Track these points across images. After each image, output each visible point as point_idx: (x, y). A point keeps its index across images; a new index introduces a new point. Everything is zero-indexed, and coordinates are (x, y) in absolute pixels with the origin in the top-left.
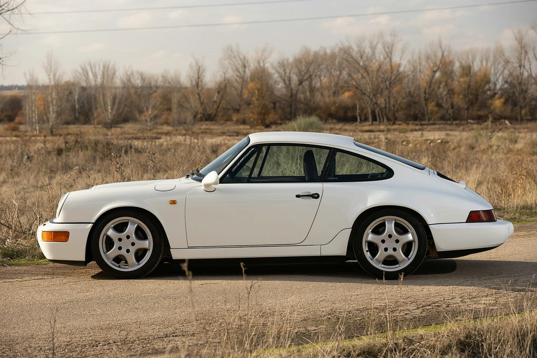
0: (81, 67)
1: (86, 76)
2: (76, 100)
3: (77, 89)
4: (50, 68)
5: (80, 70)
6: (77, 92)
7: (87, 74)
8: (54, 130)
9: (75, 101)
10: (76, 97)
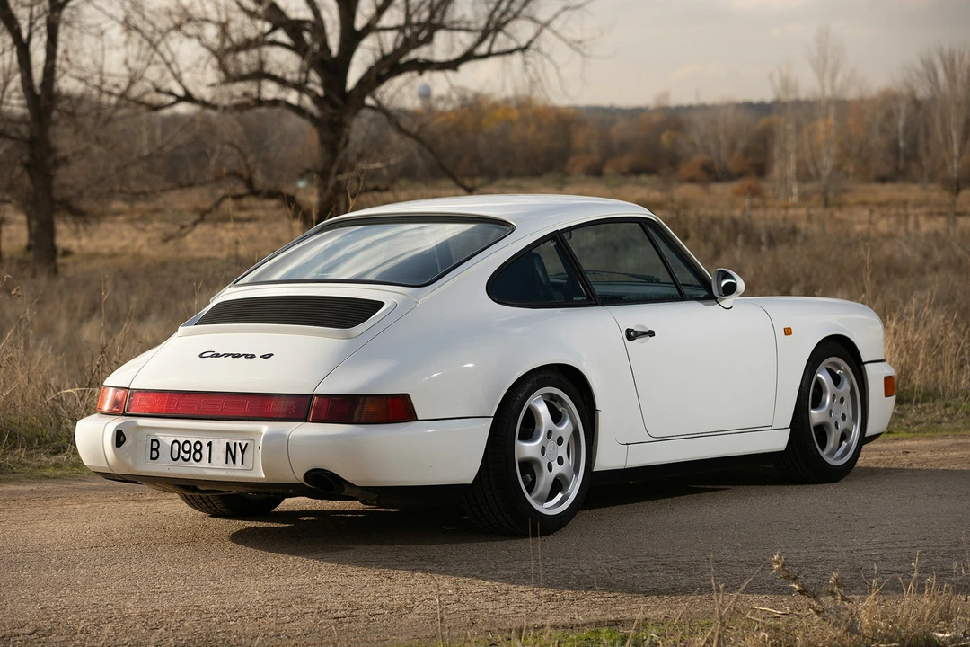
0: (922, 60)
1: (932, 77)
2: (901, 131)
3: (903, 106)
4: (824, 62)
5: (919, 66)
6: (903, 114)
7: (935, 74)
8: (831, 195)
9: (897, 131)
10: (901, 124)
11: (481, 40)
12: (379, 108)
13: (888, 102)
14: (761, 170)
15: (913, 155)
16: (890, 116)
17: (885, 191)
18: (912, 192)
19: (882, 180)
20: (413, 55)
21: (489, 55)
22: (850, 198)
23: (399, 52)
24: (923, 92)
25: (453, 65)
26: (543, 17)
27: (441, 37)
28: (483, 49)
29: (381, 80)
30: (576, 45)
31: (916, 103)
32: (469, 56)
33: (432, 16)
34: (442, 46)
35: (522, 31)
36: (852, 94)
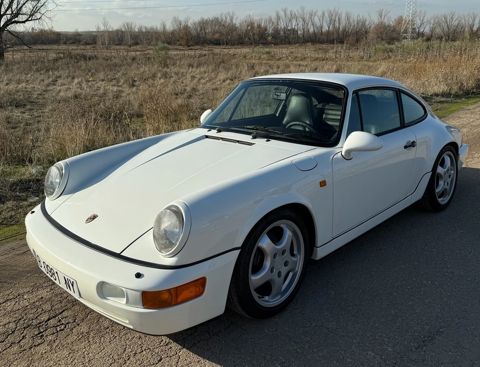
11: (29, 17)
12: (8, 31)
13: (117, 31)
14: (95, 43)
15: (122, 41)
16: (118, 34)
17: (118, 47)
18: (123, 47)
19: (117, 45)
20: (14, 20)
21: (32, 20)
22: (111, 48)
23: (11, 19)
24: (123, 30)
25: (24, 22)
26: (42, 12)
27: (20, 16)
28: (30, 19)
29: (8, 25)
30: (50, 18)
31: (123, 32)
32: (27, 20)
33: (18, 12)
34: (21, 18)
35: (38, 15)
36: (110, 30)
